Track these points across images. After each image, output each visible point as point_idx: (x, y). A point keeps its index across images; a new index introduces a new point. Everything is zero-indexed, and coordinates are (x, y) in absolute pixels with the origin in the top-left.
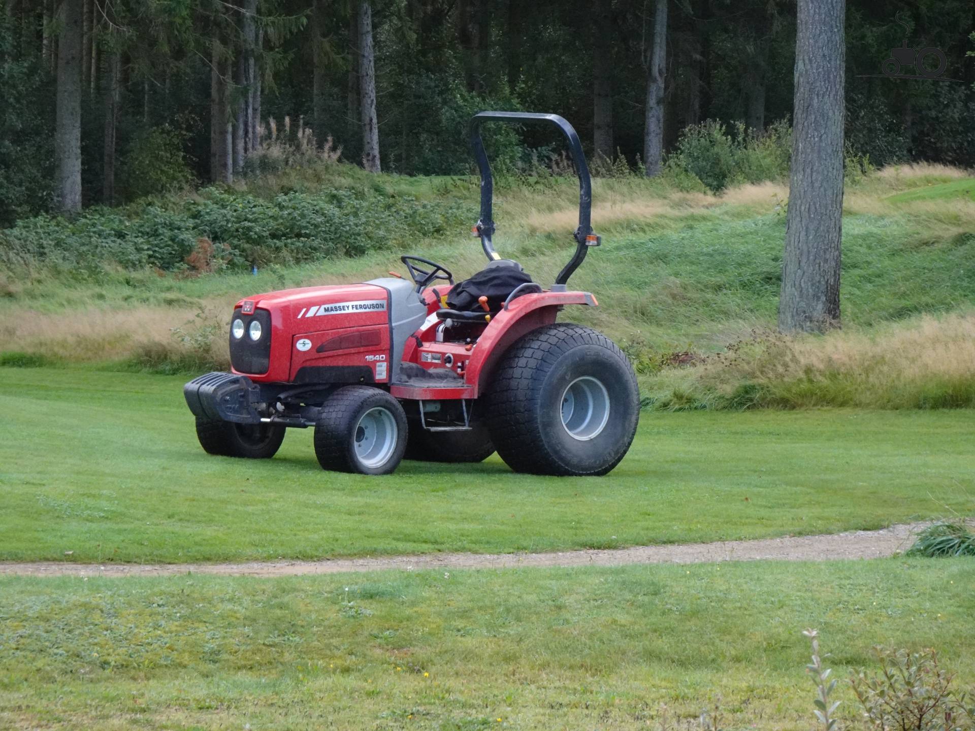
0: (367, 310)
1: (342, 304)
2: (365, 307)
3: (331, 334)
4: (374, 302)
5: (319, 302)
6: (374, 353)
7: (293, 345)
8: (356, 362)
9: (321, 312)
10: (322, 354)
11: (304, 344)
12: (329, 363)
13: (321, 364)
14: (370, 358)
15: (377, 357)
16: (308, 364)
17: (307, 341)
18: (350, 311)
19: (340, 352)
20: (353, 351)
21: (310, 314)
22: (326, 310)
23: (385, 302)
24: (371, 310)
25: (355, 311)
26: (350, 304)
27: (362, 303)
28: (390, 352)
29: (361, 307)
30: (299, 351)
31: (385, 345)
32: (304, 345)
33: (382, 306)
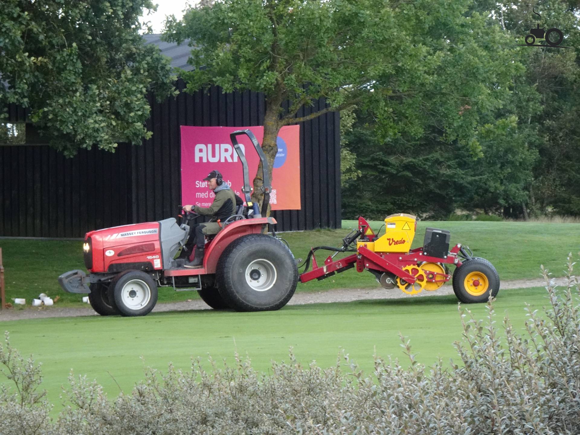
0: (147, 234)
1: (131, 232)
2: (145, 232)
3: (124, 248)
6: (152, 254)
7: (104, 254)
8: (142, 260)
9: (119, 237)
10: (121, 257)
11: (110, 253)
12: (125, 261)
13: (121, 262)
14: (149, 257)
15: (154, 257)
16: (114, 262)
17: (111, 251)
18: (136, 235)
19: (131, 255)
20: (139, 254)
21: (112, 238)
22: (122, 235)
23: (157, 230)
24: (149, 234)
25: (139, 235)
26: (136, 231)
27: (143, 230)
28: (161, 253)
29: (143, 232)
30: (107, 257)
31: (158, 251)
33: (155, 231)
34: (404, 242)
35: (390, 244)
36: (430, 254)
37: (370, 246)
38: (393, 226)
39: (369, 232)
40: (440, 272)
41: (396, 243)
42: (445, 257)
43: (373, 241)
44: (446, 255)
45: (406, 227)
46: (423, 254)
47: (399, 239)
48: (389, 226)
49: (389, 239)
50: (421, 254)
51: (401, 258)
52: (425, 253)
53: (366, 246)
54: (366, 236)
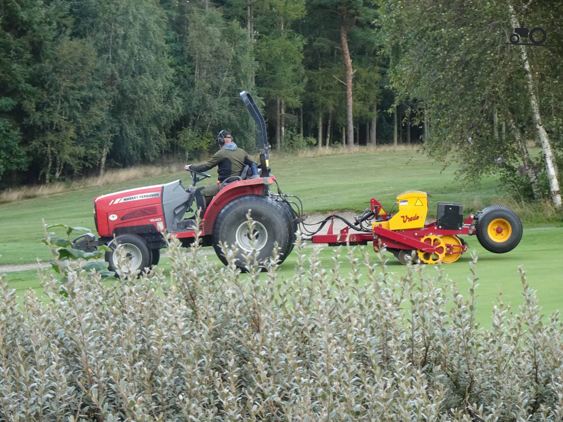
0: (149, 198)
1: (133, 196)
2: (147, 196)
3: (127, 211)
4: (153, 193)
5: (120, 196)
6: (154, 217)
7: (107, 218)
8: (144, 222)
9: (122, 201)
10: (124, 221)
12: (129, 225)
13: (125, 225)
14: (152, 220)
15: (157, 220)
16: (118, 226)
17: (115, 215)
18: (139, 199)
19: (134, 219)
20: (141, 218)
21: (116, 202)
22: (125, 200)
23: (159, 193)
24: (151, 197)
25: (141, 198)
26: (139, 195)
27: (146, 194)
28: (163, 216)
29: (145, 196)
30: (111, 221)
31: (160, 213)
32: (113, 217)
33: (158, 195)
34: (418, 218)
35: (404, 222)
36: (445, 228)
37: (384, 224)
38: (406, 203)
39: (382, 212)
40: (456, 244)
41: (411, 220)
42: (460, 228)
43: (387, 220)
44: (461, 227)
45: (419, 203)
46: (438, 228)
47: (413, 216)
48: (401, 204)
49: (403, 217)
50: (436, 228)
51: (416, 234)
52: (440, 227)
53: (380, 225)
54: (380, 216)
